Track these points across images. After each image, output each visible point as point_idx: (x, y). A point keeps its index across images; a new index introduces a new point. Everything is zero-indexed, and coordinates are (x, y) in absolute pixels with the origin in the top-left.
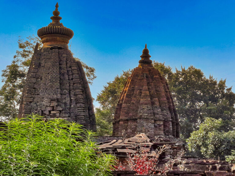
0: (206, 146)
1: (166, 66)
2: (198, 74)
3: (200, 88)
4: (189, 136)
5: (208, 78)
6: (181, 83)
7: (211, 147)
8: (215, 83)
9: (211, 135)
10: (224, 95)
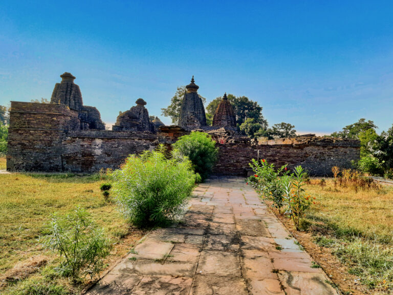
0: (247, 129)
1: (234, 96)
2: (246, 99)
3: (246, 104)
4: (240, 125)
5: (250, 101)
6: (239, 102)
7: (249, 129)
8: (253, 103)
9: (249, 125)
10: (256, 108)
